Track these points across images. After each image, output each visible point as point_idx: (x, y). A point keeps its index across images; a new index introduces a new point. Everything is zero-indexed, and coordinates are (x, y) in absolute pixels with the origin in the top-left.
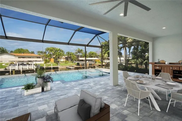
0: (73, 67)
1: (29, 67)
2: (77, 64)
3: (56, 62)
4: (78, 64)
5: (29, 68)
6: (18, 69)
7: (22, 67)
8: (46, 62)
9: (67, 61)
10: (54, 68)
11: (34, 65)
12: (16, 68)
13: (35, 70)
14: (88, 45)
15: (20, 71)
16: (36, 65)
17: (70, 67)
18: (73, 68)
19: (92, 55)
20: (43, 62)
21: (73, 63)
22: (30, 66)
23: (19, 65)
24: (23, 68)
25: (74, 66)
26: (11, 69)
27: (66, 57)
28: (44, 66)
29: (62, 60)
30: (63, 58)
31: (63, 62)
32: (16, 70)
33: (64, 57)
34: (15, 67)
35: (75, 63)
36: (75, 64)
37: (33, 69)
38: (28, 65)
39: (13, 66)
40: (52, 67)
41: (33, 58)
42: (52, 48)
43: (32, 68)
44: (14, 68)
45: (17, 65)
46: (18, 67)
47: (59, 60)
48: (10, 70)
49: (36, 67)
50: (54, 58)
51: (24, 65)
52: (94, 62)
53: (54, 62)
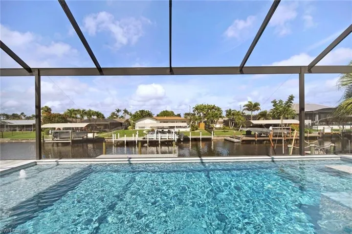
0: (238, 138)
2: (245, 133)
3: (209, 129)
4: (248, 133)
5: (169, 137)
6: (156, 139)
8: (194, 128)
9: (228, 128)
10: (204, 140)
11: (176, 133)
12: (154, 137)
13: (176, 141)
15: (158, 141)
16: (178, 133)
17: (232, 139)
18: (238, 140)
20: (188, 129)
21: (238, 130)
22: (170, 135)
23: (157, 133)
24: (162, 137)
25: (240, 136)
27: (224, 120)
29: (218, 126)
30: (220, 123)
31: (220, 128)
32: (154, 139)
33: (221, 120)
35: (241, 131)
36: (242, 133)
37: (174, 139)
38: (167, 134)
39: (152, 134)
40: (201, 137)
43: (172, 137)
44: (152, 137)
45: (155, 133)
46: (157, 136)
47: (212, 125)
49: (178, 137)
50: (205, 122)
51: (163, 133)
52: (288, 129)
53: (205, 129)
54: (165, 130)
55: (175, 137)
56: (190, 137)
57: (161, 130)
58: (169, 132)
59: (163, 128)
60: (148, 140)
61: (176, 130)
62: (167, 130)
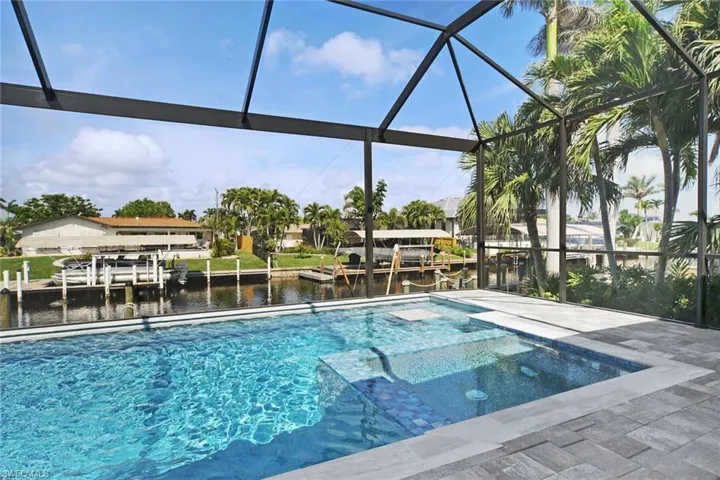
0: (328, 272)
1: (138, 274)
2: (347, 260)
3: (262, 251)
4: (354, 260)
5: (142, 277)
6: (94, 285)
7: (114, 275)
8: (220, 250)
9: (309, 248)
10: (247, 280)
11: (162, 263)
12: (89, 278)
13: (162, 287)
14: (384, 134)
15: (102, 290)
17: (316, 275)
18: (329, 277)
19: (420, 218)
20: (206, 254)
21: (333, 253)
22: (146, 269)
23: (99, 266)
24: (118, 278)
25: (331, 267)
26: (68, 284)
27: (304, 230)
28: (206, 270)
29: (289, 243)
30: (295, 236)
31: (292, 250)
32: (89, 285)
33: (293, 228)
34: (85, 276)
35: (340, 254)
36: (341, 259)
37: (155, 281)
38: (134, 267)
39: (79, 268)
40: (238, 272)
41: (172, 234)
42: (245, 192)
43: (151, 276)
44: (82, 279)
45: (90, 266)
46: (99, 276)
47: (270, 242)
48: (62, 285)
49: (168, 276)
50: (254, 234)
51: (119, 265)
52: (429, 249)
53: (255, 253)
54: (128, 257)
55: (158, 276)
56: (208, 274)
57: (115, 257)
58: (142, 262)
59: (122, 250)
60: (64, 288)
61: (168, 256)
62: (135, 256)
